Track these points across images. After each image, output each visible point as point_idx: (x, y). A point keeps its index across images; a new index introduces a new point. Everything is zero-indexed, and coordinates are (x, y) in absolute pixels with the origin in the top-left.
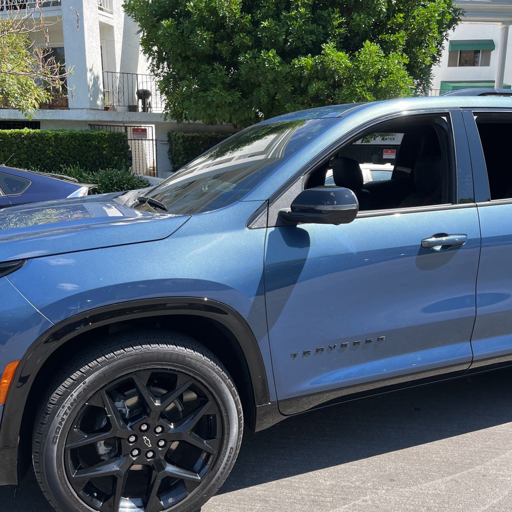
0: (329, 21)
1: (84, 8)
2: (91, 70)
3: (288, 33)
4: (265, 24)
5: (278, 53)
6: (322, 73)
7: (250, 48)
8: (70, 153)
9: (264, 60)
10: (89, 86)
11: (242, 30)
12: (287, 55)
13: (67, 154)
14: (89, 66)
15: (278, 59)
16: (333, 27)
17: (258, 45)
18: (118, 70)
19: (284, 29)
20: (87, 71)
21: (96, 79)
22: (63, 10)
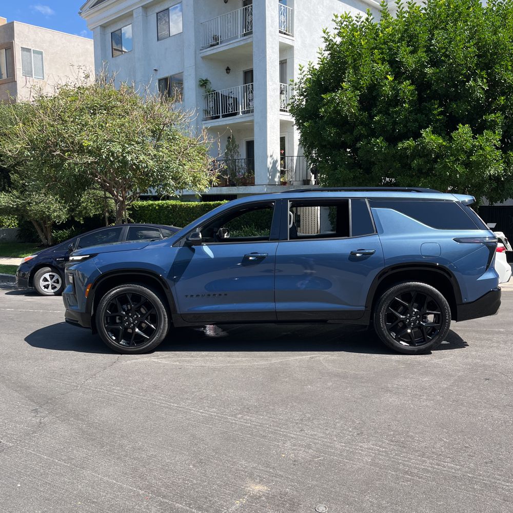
0: (430, 110)
1: (268, 113)
2: (271, 156)
3: (395, 123)
4: (377, 118)
5: (387, 139)
6: (423, 152)
7: (366, 137)
8: (250, 217)
9: (375, 145)
10: (269, 169)
11: (362, 123)
12: (393, 140)
13: (248, 218)
14: (269, 154)
15: (384, 144)
16: (434, 115)
17: (373, 134)
18: (296, 154)
19: (391, 121)
20: (267, 157)
21: (275, 163)
22: (255, 115)
